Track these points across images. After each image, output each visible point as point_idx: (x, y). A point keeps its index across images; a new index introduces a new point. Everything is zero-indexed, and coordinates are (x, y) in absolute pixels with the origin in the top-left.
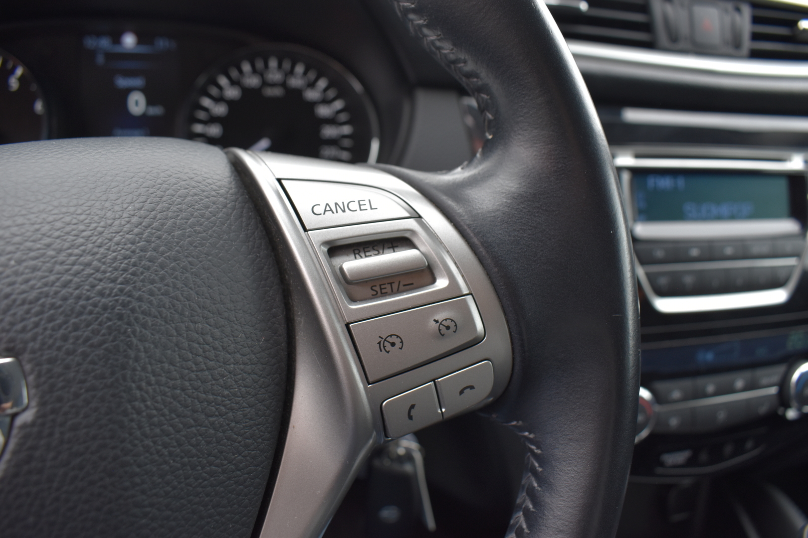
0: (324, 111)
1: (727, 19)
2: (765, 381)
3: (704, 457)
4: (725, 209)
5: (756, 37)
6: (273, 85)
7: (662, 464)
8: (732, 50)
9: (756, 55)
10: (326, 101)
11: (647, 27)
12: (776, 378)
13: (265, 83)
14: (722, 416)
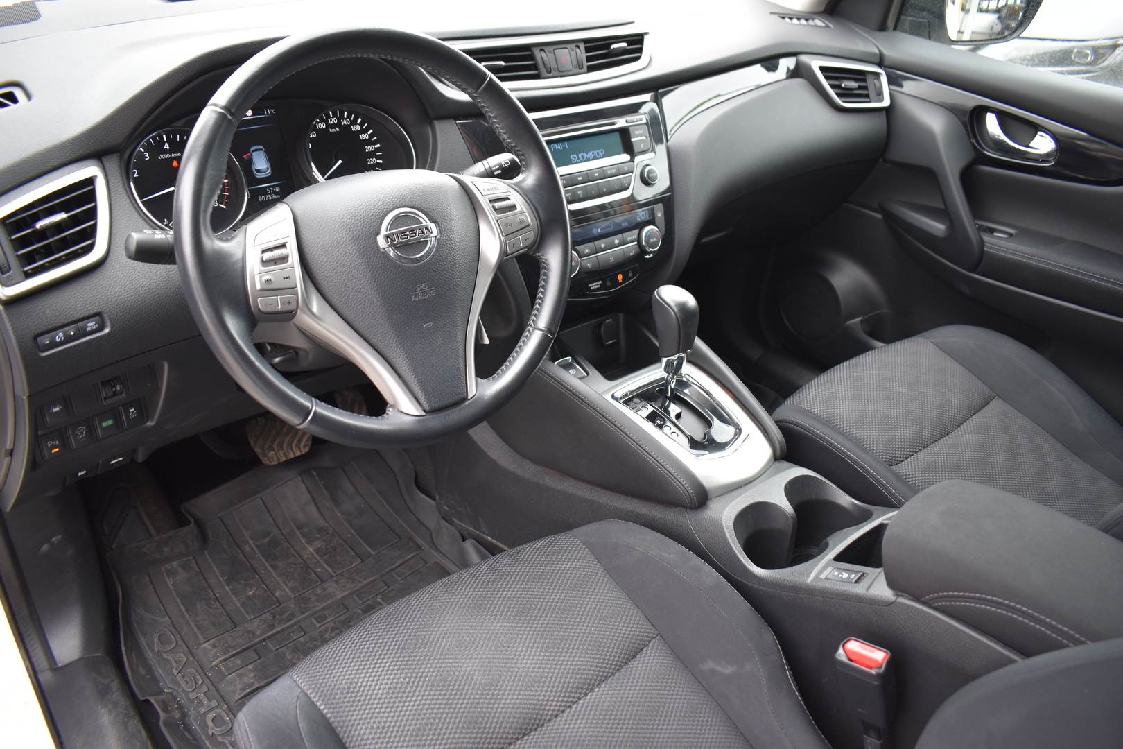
0: (363, 137)
1: (573, 54)
2: (629, 239)
3: (609, 283)
4: (590, 154)
5: (589, 59)
6: (334, 126)
7: (589, 289)
8: (579, 69)
9: (591, 69)
10: (364, 131)
11: (535, 67)
12: (635, 237)
13: (329, 126)
14: (612, 259)
